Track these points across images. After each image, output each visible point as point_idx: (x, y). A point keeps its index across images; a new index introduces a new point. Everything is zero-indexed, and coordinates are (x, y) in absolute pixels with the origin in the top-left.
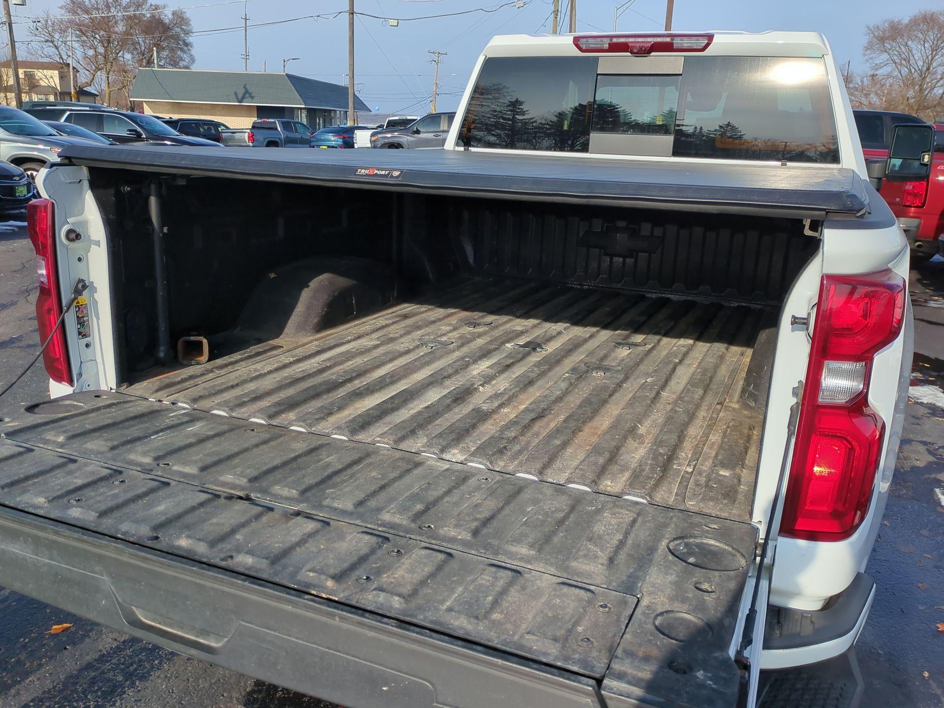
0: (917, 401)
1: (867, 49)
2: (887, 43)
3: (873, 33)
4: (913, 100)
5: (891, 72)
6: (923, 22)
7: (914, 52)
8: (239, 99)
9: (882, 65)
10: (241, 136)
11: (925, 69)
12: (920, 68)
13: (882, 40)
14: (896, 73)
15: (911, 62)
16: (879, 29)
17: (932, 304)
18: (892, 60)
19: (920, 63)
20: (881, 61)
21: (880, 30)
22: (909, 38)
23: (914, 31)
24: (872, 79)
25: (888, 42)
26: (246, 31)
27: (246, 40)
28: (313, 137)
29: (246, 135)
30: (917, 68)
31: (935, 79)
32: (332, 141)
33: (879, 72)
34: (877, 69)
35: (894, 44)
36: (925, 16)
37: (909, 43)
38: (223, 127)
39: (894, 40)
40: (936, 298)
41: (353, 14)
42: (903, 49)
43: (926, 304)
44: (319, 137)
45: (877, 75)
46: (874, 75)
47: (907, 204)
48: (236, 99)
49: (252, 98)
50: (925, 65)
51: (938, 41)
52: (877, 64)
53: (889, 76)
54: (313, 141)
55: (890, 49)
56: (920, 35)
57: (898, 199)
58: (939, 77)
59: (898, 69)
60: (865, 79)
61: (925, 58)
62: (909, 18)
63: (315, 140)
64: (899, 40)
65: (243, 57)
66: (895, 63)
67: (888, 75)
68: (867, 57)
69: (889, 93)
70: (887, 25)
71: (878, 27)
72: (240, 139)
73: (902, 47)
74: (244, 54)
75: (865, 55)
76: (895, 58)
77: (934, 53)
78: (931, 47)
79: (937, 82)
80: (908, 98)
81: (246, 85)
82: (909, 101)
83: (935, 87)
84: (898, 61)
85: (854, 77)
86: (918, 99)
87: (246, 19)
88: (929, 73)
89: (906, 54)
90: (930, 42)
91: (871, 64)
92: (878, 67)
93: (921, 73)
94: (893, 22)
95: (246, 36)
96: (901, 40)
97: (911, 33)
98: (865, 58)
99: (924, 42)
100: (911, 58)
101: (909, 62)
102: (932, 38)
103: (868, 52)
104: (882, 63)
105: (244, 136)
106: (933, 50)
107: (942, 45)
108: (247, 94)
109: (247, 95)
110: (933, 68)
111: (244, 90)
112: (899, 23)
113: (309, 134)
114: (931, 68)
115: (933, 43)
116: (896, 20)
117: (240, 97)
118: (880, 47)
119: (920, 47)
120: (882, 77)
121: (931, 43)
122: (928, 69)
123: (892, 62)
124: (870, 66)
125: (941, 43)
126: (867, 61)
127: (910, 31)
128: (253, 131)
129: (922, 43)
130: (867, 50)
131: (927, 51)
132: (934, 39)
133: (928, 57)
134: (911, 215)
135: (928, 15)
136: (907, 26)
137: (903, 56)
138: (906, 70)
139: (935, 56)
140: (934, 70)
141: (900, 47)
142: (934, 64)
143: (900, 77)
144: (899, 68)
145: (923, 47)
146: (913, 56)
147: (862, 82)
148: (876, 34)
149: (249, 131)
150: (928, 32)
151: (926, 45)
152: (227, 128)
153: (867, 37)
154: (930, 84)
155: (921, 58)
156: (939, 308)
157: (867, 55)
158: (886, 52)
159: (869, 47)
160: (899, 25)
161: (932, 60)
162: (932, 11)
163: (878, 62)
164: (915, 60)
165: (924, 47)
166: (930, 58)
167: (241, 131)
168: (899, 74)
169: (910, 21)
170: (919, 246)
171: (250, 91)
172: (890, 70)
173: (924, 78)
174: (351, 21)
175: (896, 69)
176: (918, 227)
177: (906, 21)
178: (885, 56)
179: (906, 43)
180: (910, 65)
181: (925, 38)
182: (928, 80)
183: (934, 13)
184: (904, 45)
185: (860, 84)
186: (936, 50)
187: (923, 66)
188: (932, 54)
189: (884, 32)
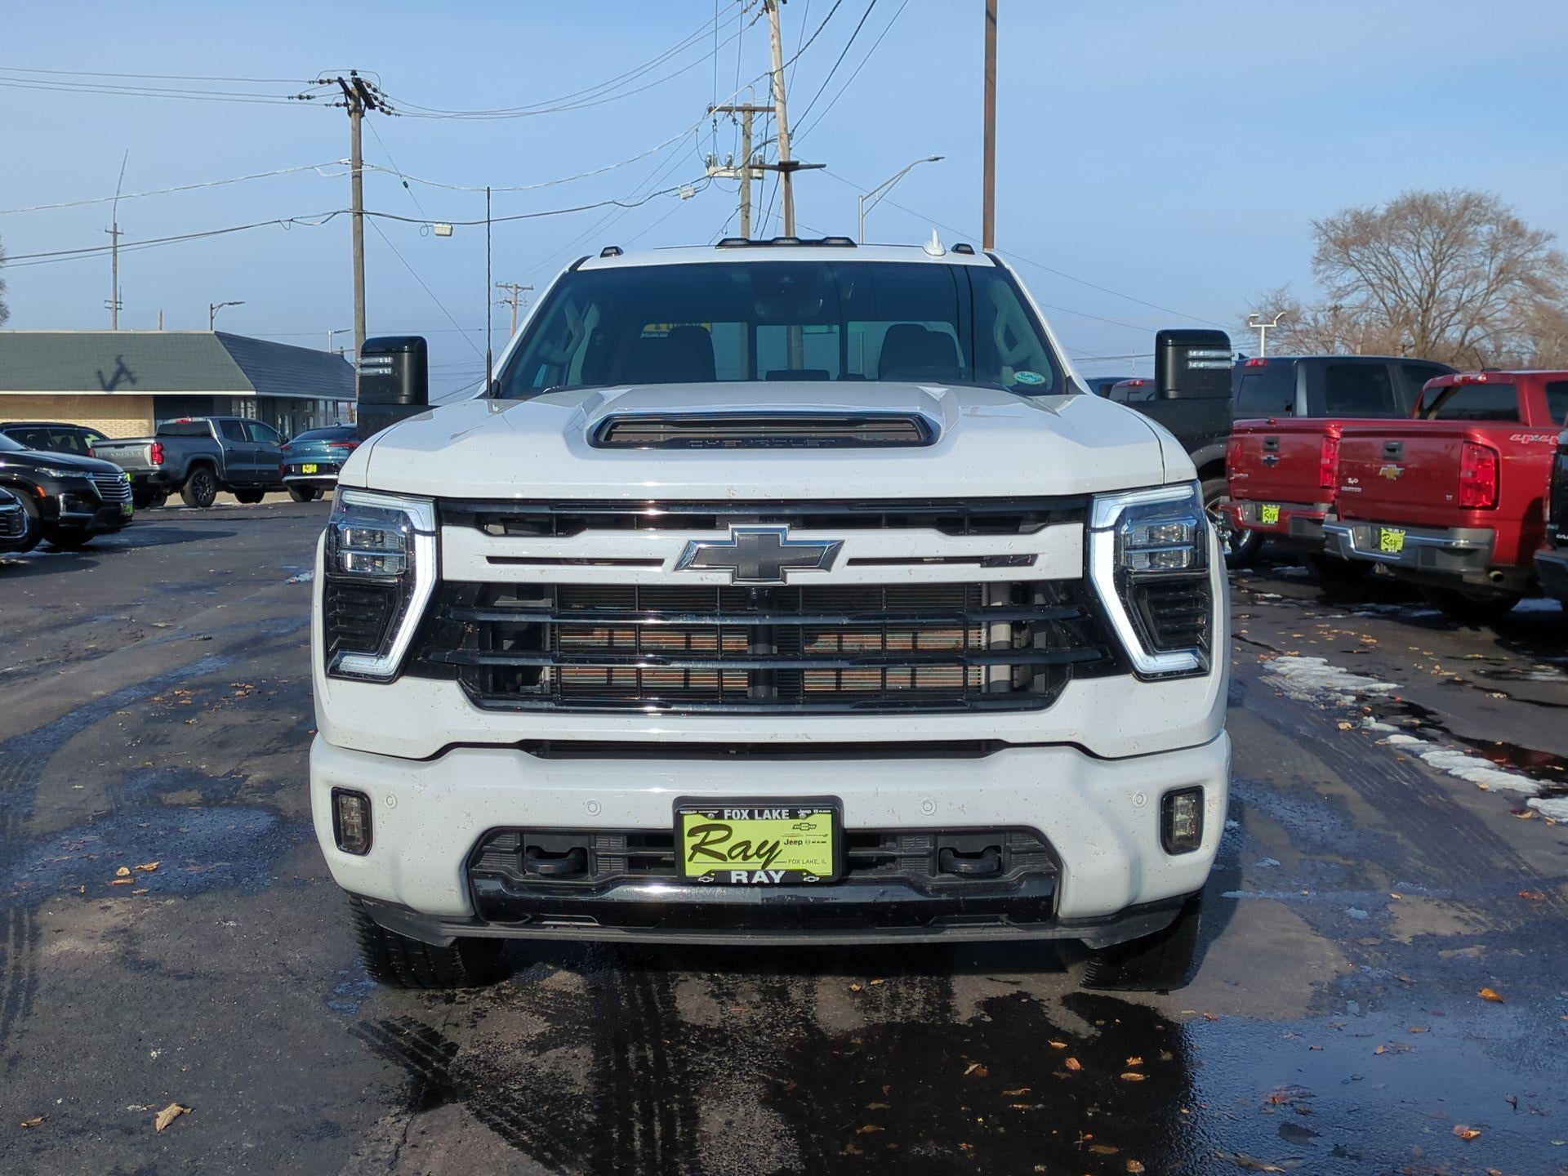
0: (1559, 820)
1: (1319, 261)
2: (1354, 250)
3: (1325, 233)
4: (1412, 350)
5: (1367, 301)
6: (1411, 212)
7: (1403, 264)
8: (107, 384)
9: (1349, 289)
10: (136, 453)
11: (1427, 294)
12: (1418, 292)
13: (1344, 245)
14: (1376, 303)
15: (1400, 282)
16: (1335, 226)
17: (1537, 676)
18: (1366, 280)
19: (1417, 285)
20: (1347, 283)
21: (1338, 228)
22: (1392, 241)
23: (1398, 228)
24: (1335, 315)
25: (1355, 248)
26: (115, 255)
27: (115, 272)
28: (286, 448)
29: (147, 450)
30: (1411, 293)
31: (1446, 312)
32: (328, 454)
33: (1346, 302)
34: (1341, 297)
35: (1367, 251)
36: (1413, 201)
37: (1392, 249)
38: (93, 437)
39: (1365, 244)
40: (1542, 667)
41: (361, 214)
42: (1384, 261)
43: (1528, 677)
44: (299, 448)
45: (1342, 307)
46: (1336, 307)
47: (1466, 504)
48: (99, 385)
49: (133, 381)
50: (1425, 286)
51: (1441, 244)
52: (1339, 288)
53: (1364, 307)
54: (288, 457)
55: (1359, 261)
56: (1409, 235)
57: (1449, 497)
58: (1453, 307)
59: (1379, 296)
60: (1320, 317)
61: (1423, 274)
62: (1386, 207)
63: (291, 453)
64: (1374, 244)
65: (110, 305)
66: (1372, 285)
67: (1362, 307)
68: (1321, 276)
69: (1368, 339)
70: (1348, 218)
71: (1333, 224)
72: (133, 458)
73: (1380, 256)
74: (111, 299)
75: (1316, 273)
76: (1371, 276)
77: (1438, 265)
78: (1431, 255)
79: (1452, 316)
80: (1404, 346)
81: (120, 356)
82: (1407, 352)
83: (1448, 326)
84: (1376, 281)
85: (1303, 313)
86: (1420, 347)
87: (115, 233)
88: (1434, 302)
89: (1390, 268)
90: (1428, 246)
91: (1329, 287)
92: (1341, 293)
93: (1421, 301)
94: (1359, 214)
95: (115, 265)
96: (1378, 245)
97: (1393, 231)
98: (1318, 277)
99: (1418, 247)
100: (1400, 275)
101: (1396, 282)
102: (1430, 239)
103: (1322, 267)
104: (1350, 285)
105: (143, 452)
106: (1435, 262)
107: (1449, 252)
108: (123, 374)
109: (123, 377)
110: (1441, 292)
111: (118, 366)
112: (1370, 214)
113: (276, 444)
114: (1437, 292)
115: (1433, 248)
116: (1364, 210)
117: (108, 379)
118: (1341, 257)
119: (1412, 255)
120: (1351, 311)
121: (1431, 249)
122: (1432, 293)
123: (1365, 283)
124: (1328, 291)
125: (1449, 248)
126: (1322, 283)
127: (1391, 228)
128: (162, 440)
129: (1415, 249)
130: (1319, 264)
131: (1425, 263)
132: (1435, 243)
133: (1427, 273)
134: (1477, 522)
135: (1418, 202)
136: (1383, 219)
137: (1384, 272)
138: (1393, 295)
139: (1440, 272)
140: (1443, 295)
141: (1376, 257)
142: (1442, 285)
143: (1385, 309)
144: (1380, 293)
145: (1417, 256)
146: (1403, 273)
147: (1315, 320)
148: (1332, 234)
149: (152, 441)
150: (1422, 229)
151: (1423, 252)
152: (102, 437)
153: (1317, 241)
154: (1438, 321)
155: (1418, 275)
156: (1551, 681)
157: (1320, 271)
158: (1353, 265)
159: (1322, 258)
160: (1369, 219)
161: (1436, 278)
162: (1425, 193)
163: (1341, 284)
164: (1407, 279)
165: (1420, 256)
166: (1432, 274)
167: (135, 442)
168: (1382, 304)
169: (1388, 211)
170: (1497, 578)
171: (130, 368)
172: (1365, 297)
173: (1427, 310)
174: (359, 229)
175: (1375, 296)
176: (1491, 543)
177: (1381, 211)
178: (1352, 274)
179: (1388, 250)
180: (1399, 288)
181: (1419, 241)
182: (1434, 313)
183: (1427, 196)
184: (1383, 254)
185: (1312, 324)
186: (1441, 261)
187: (1422, 288)
188: (1434, 267)
189: (1345, 230)
